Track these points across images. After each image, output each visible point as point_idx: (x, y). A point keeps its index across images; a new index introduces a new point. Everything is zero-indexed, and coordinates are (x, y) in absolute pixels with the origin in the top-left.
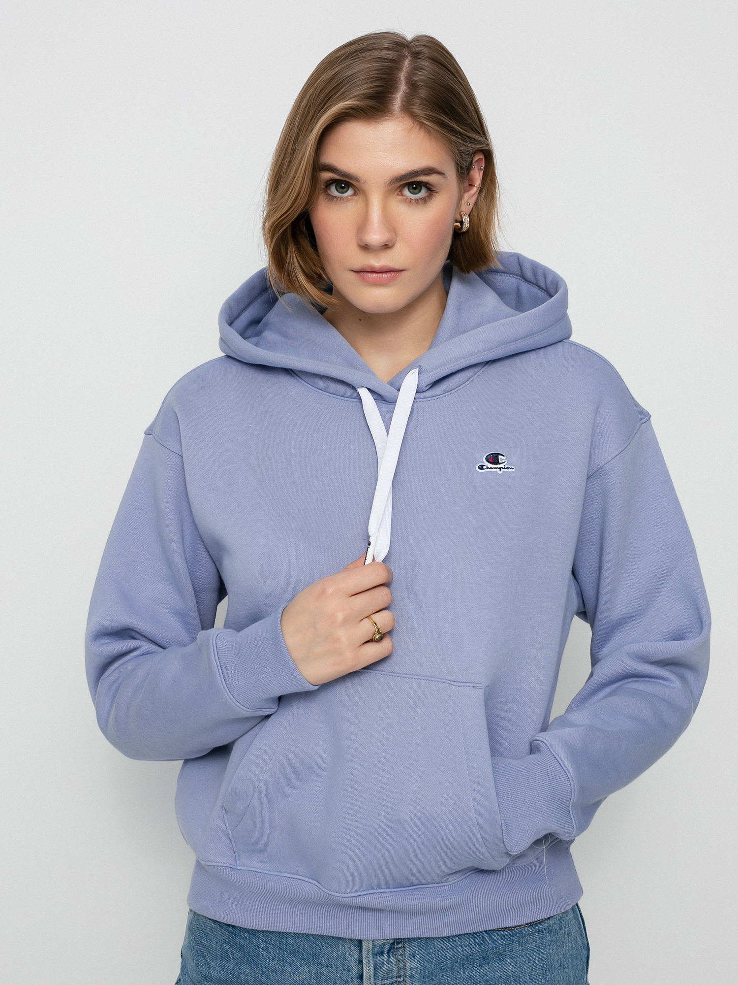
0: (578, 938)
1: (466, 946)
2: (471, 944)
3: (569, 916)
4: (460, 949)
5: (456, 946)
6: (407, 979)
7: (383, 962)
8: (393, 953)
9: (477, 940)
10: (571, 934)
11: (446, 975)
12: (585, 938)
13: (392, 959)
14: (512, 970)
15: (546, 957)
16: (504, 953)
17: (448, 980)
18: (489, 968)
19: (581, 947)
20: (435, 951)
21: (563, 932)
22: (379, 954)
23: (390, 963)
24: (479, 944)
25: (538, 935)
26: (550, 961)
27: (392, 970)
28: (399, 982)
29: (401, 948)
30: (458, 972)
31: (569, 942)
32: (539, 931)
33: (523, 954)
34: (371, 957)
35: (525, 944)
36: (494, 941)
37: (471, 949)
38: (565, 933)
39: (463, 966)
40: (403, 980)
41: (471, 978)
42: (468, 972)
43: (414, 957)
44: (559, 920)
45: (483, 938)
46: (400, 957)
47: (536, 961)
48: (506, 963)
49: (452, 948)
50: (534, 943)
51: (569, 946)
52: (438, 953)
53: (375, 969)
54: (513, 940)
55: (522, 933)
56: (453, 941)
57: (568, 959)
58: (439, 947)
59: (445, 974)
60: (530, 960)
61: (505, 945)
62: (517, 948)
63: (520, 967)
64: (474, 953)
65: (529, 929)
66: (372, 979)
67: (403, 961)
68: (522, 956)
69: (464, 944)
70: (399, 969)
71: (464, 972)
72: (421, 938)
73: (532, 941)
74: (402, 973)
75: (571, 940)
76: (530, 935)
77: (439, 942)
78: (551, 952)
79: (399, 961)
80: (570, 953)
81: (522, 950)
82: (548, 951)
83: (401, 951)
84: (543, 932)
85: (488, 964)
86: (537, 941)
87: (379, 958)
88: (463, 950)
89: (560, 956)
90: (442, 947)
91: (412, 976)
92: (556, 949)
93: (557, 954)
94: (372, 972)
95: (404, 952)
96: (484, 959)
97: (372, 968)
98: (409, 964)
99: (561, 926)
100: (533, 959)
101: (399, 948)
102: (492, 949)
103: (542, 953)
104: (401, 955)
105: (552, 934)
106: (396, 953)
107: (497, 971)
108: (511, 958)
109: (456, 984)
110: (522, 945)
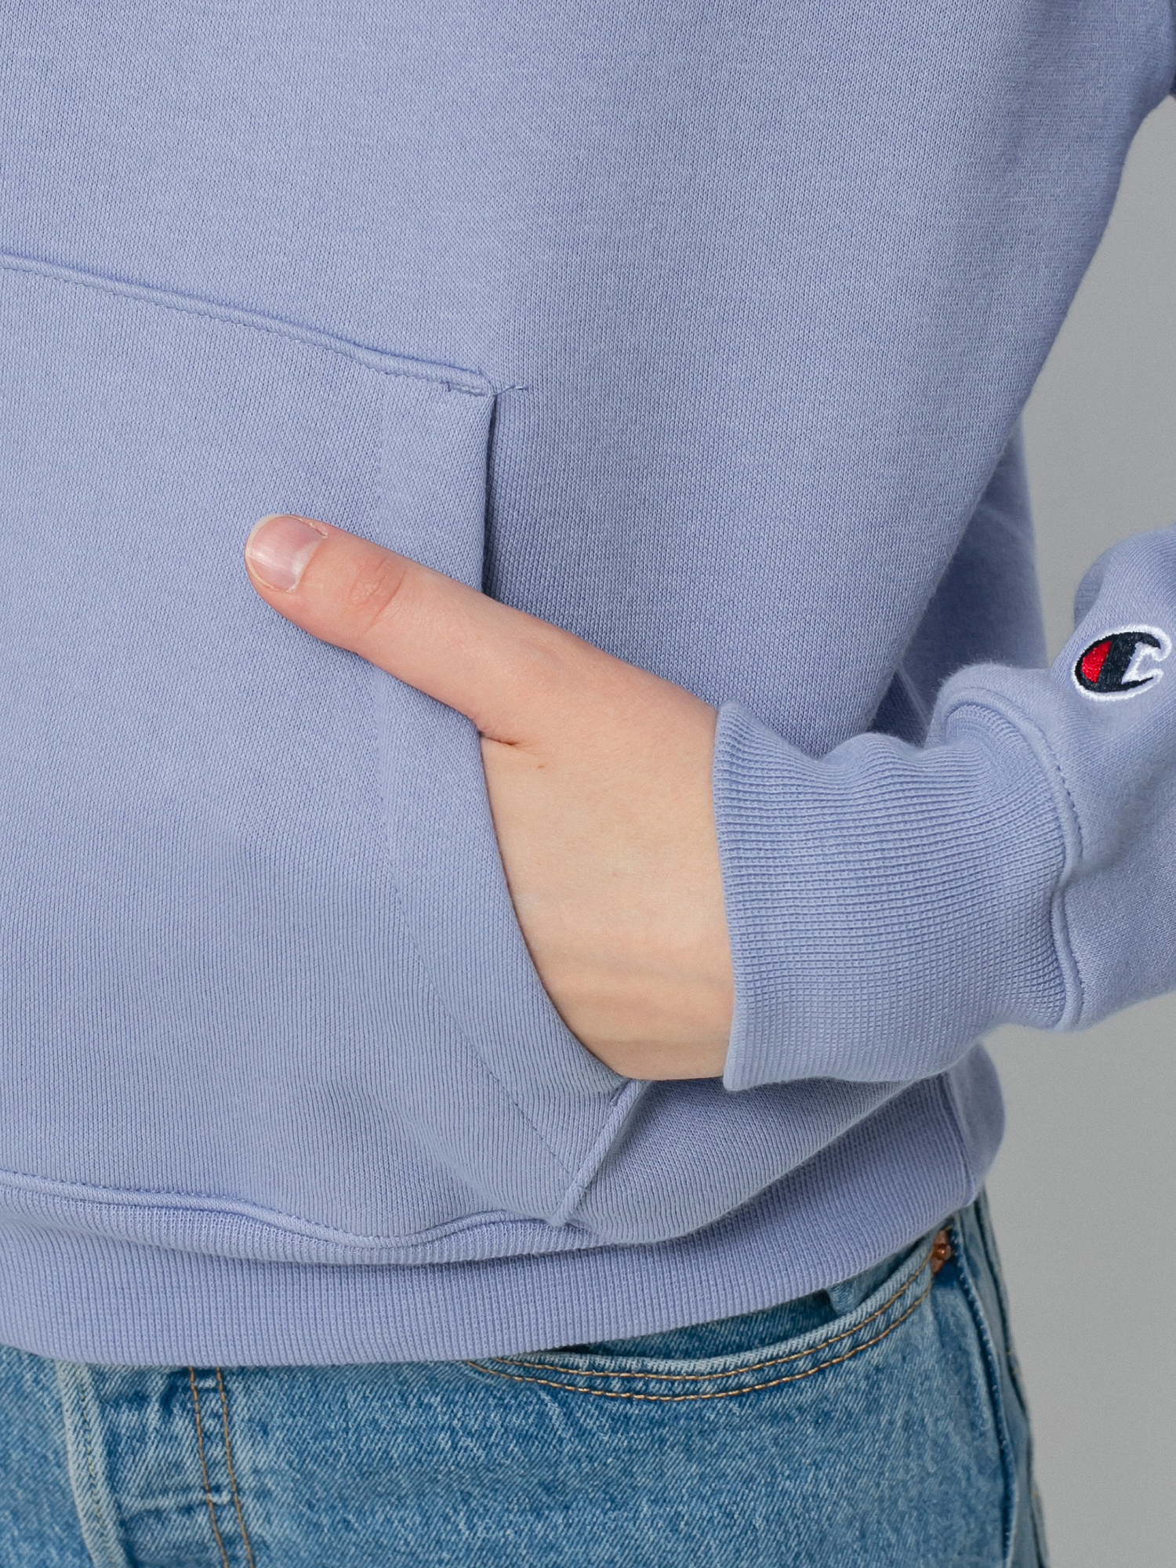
0: (956, 1440)
1: (470, 1434)
2: (491, 1430)
3: (918, 1360)
4: (443, 1440)
5: (431, 1428)
6: (248, 1501)
7: (144, 1433)
8: (183, 1407)
9: (516, 1421)
10: (923, 1425)
11: (402, 1521)
12: (991, 1434)
13: (180, 1424)
14: (655, 1545)
15: (799, 1510)
16: (626, 1481)
17: (407, 1544)
18: (568, 1525)
19: (967, 1469)
20: (346, 1430)
21: (884, 1419)
22: (130, 1401)
23: (168, 1439)
24: (523, 1437)
25: (767, 1431)
26: (818, 1522)
27: (178, 1466)
28: (215, 1504)
29: (215, 1390)
30: (446, 1519)
31: (908, 1454)
32: (774, 1418)
33: (706, 1491)
34: (93, 1411)
35: (718, 1455)
36: (582, 1433)
37: (487, 1447)
38: (891, 1422)
39: (465, 1502)
40: (232, 1503)
41: (493, 1549)
42: (487, 1529)
43: (265, 1432)
44: (867, 1377)
45: (542, 1415)
46: (210, 1424)
47: (758, 1522)
48: (635, 1519)
49: (413, 1432)
50: (752, 1457)
51: (907, 1472)
52: (358, 1439)
53: (111, 1452)
54: (662, 1441)
55: (701, 1418)
56: (420, 1404)
57: (902, 1515)
58: (363, 1416)
59: (395, 1515)
60: (730, 1515)
61: (630, 1451)
62: (682, 1470)
63: (689, 1537)
64: (500, 1465)
65: (734, 1406)
66: (102, 1490)
67: (223, 1439)
68: (702, 1497)
69: (464, 1427)
70: (210, 1466)
71: (471, 1527)
72: (289, 1370)
73: (746, 1449)
74: (224, 1480)
75: (920, 1446)
76: (734, 1429)
77: (365, 1398)
78: (824, 1489)
79: (207, 1436)
80: (913, 1493)
81: (702, 1477)
82: (808, 1487)
83: (214, 1403)
84: (789, 1418)
85: (567, 1508)
86: (763, 1449)
87: (126, 1418)
88: (454, 1447)
89: (863, 1506)
90: (375, 1422)
91: (263, 1494)
92: (846, 1480)
93: (848, 1499)
94: (99, 1465)
95: (230, 1407)
96: (548, 1489)
97: (98, 1449)
98: (244, 1455)
99: (876, 1400)
100: (743, 1512)
101: (208, 1390)
102: (574, 1458)
103: (784, 1493)
104: (216, 1415)
105: (834, 1426)
106: (197, 1406)
107: (597, 1540)
108: (655, 1501)
109: (440, 1562)
110: (700, 1461)
